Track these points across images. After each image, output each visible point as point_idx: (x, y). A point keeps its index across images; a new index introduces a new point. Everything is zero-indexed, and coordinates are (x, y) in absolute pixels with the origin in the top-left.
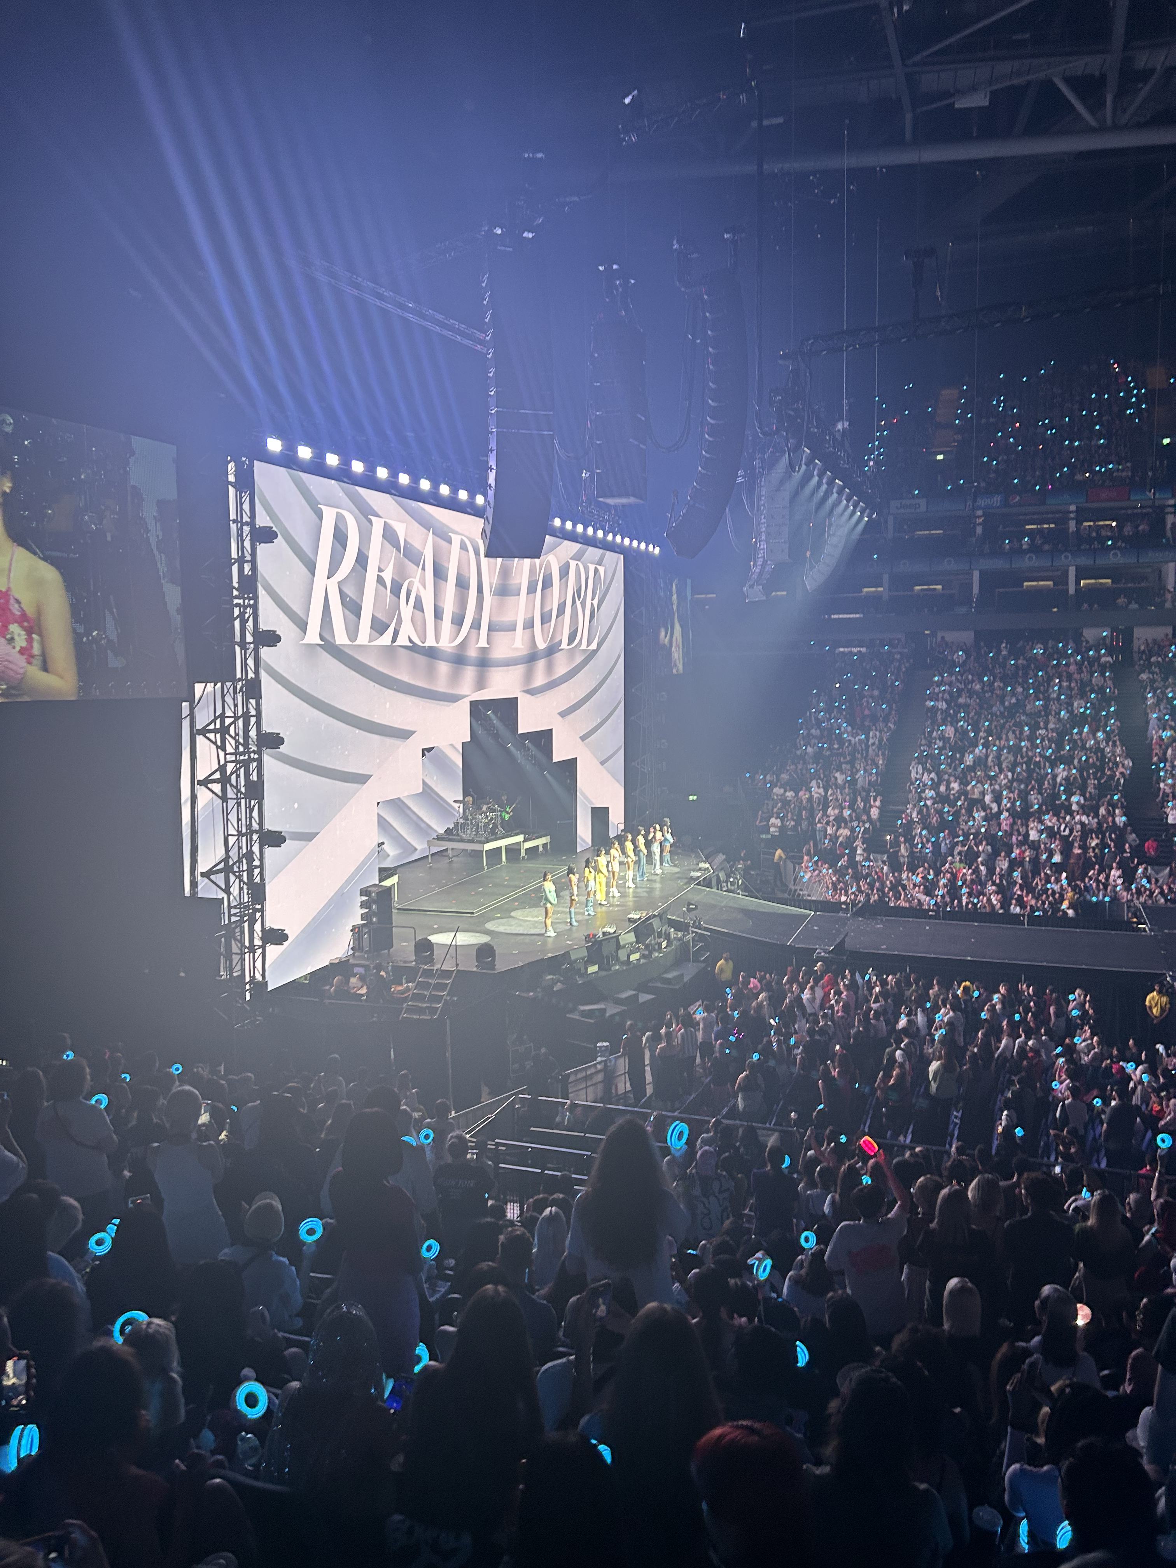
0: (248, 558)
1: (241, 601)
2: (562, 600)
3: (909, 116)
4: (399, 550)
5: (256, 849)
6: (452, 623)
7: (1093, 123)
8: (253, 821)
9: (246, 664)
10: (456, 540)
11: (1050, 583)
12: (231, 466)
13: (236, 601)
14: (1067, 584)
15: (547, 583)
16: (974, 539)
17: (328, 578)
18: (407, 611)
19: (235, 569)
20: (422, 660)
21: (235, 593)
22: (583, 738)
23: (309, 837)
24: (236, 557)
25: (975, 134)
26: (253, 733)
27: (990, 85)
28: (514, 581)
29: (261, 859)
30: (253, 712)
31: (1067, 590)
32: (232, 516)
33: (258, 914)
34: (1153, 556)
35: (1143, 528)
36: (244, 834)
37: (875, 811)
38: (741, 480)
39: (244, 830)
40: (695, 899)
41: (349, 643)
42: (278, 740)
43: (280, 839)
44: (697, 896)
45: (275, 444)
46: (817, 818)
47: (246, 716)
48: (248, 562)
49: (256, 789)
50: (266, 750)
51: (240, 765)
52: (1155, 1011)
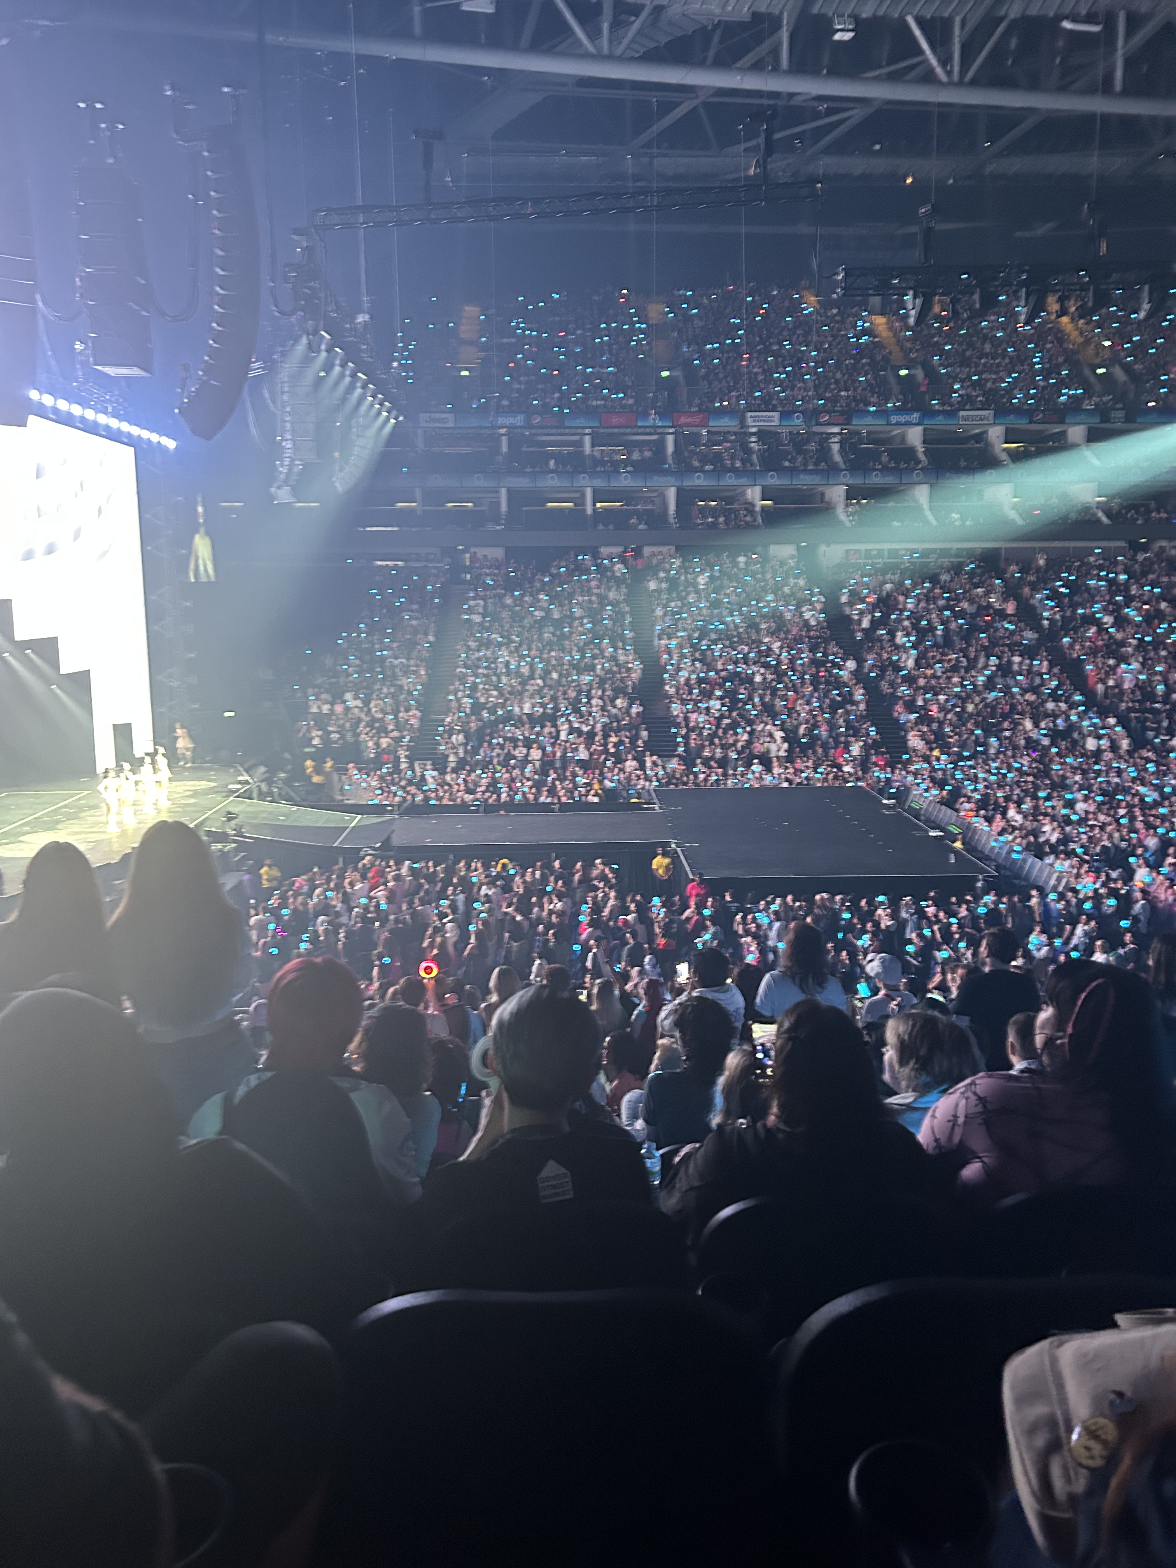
3: (417, 9)
7: (591, 48)
11: (571, 504)
14: (585, 505)
16: (501, 457)
25: (482, 42)
31: (586, 511)
34: (657, 481)
35: (648, 454)
37: (415, 721)
38: (260, 372)
40: (236, 810)
44: (238, 807)
46: (360, 729)
52: (659, 872)
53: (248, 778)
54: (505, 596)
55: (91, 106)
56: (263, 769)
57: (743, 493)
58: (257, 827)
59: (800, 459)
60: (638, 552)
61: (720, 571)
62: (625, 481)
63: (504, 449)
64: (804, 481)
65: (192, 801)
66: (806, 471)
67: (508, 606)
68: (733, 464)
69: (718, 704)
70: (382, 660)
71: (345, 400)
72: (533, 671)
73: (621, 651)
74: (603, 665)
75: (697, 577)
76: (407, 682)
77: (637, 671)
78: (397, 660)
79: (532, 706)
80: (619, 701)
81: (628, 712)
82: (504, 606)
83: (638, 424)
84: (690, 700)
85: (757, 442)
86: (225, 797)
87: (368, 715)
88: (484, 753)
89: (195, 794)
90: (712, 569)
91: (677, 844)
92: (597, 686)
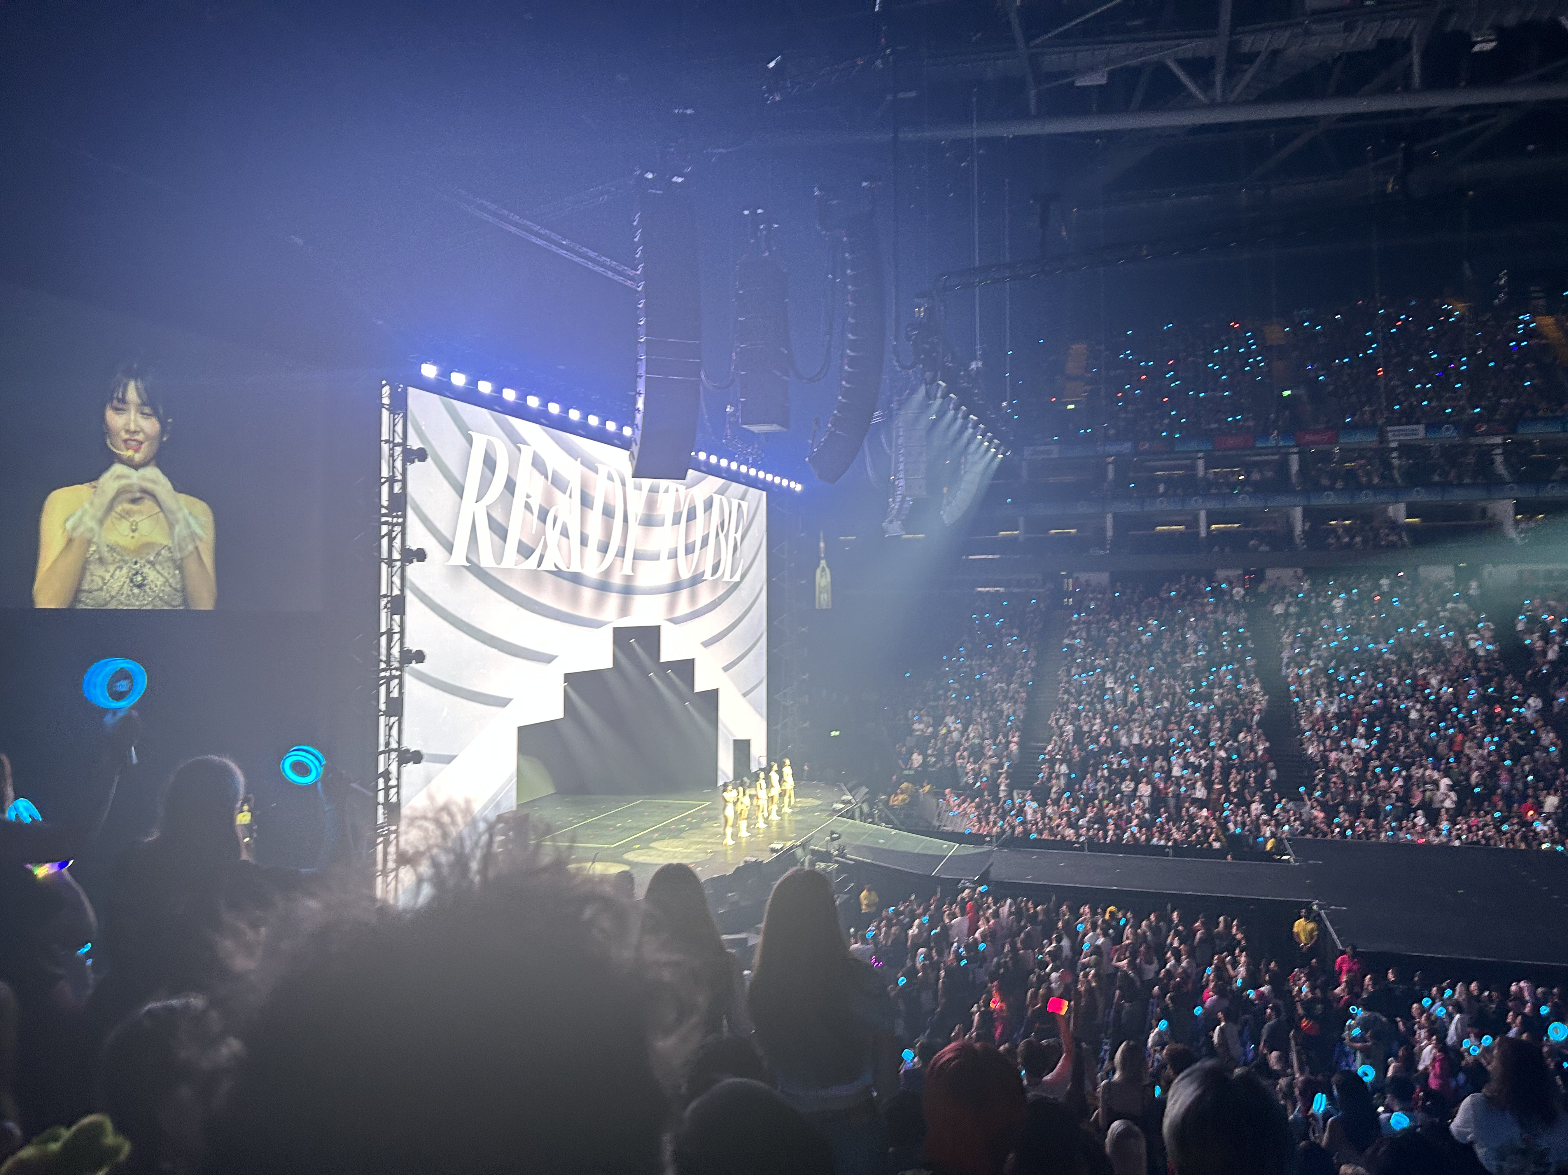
0: (399, 477)
1: (390, 519)
2: (706, 532)
3: (1033, 92)
4: (547, 478)
5: (394, 768)
6: (597, 549)
7: (1204, 100)
8: (391, 739)
9: (392, 582)
10: (603, 471)
11: (1182, 527)
12: (386, 390)
13: (384, 519)
14: (1198, 528)
15: (692, 515)
16: (1106, 484)
17: (476, 502)
18: (552, 535)
19: (385, 489)
20: (566, 584)
21: (384, 511)
22: (726, 669)
23: (448, 759)
24: (387, 476)
26: (396, 651)
27: (1107, 66)
28: (659, 513)
29: (398, 779)
30: (397, 629)
31: (1199, 533)
32: (385, 436)
33: (393, 836)
34: (1280, 501)
35: (1269, 474)
36: (382, 753)
37: (1014, 747)
38: (879, 420)
39: (382, 748)
40: (839, 830)
41: (494, 565)
42: (420, 657)
43: (417, 757)
44: (841, 827)
45: (429, 371)
46: (958, 754)
47: (390, 633)
48: (398, 481)
49: (396, 707)
50: (407, 668)
51: (381, 682)
52: (1303, 938)
53: (850, 797)
54: (1109, 621)
55: (753, 213)
56: (864, 790)
57: (1385, 511)
58: (858, 849)
59: (1453, 474)
60: (1260, 577)
61: (1358, 594)
62: (1243, 502)
63: (1111, 475)
64: (1458, 497)
65: (800, 818)
66: (1460, 485)
67: (1113, 630)
68: (1370, 481)
69: (1363, 743)
70: (981, 684)
71: (955, 440)
72: (1141, 699)
73: (1243, 680)
74: (1221, 695)
75: (1331, 601)
76: (1006, 706)
77: (1262, 702)
78: (996, 684)
79: (1141, 736)
80: (1241, 735)
81: (1252, 747)
82: (1109, 632)
83: (1259, 445)
84: (1328, 737)
85: (1399, 458)
86: (829, 815)
87: (967, 739)
88: (1087, 785)
89: (802, 811)
90: (1349, 592)
91: (1321, 907)
92: (1215, 717)
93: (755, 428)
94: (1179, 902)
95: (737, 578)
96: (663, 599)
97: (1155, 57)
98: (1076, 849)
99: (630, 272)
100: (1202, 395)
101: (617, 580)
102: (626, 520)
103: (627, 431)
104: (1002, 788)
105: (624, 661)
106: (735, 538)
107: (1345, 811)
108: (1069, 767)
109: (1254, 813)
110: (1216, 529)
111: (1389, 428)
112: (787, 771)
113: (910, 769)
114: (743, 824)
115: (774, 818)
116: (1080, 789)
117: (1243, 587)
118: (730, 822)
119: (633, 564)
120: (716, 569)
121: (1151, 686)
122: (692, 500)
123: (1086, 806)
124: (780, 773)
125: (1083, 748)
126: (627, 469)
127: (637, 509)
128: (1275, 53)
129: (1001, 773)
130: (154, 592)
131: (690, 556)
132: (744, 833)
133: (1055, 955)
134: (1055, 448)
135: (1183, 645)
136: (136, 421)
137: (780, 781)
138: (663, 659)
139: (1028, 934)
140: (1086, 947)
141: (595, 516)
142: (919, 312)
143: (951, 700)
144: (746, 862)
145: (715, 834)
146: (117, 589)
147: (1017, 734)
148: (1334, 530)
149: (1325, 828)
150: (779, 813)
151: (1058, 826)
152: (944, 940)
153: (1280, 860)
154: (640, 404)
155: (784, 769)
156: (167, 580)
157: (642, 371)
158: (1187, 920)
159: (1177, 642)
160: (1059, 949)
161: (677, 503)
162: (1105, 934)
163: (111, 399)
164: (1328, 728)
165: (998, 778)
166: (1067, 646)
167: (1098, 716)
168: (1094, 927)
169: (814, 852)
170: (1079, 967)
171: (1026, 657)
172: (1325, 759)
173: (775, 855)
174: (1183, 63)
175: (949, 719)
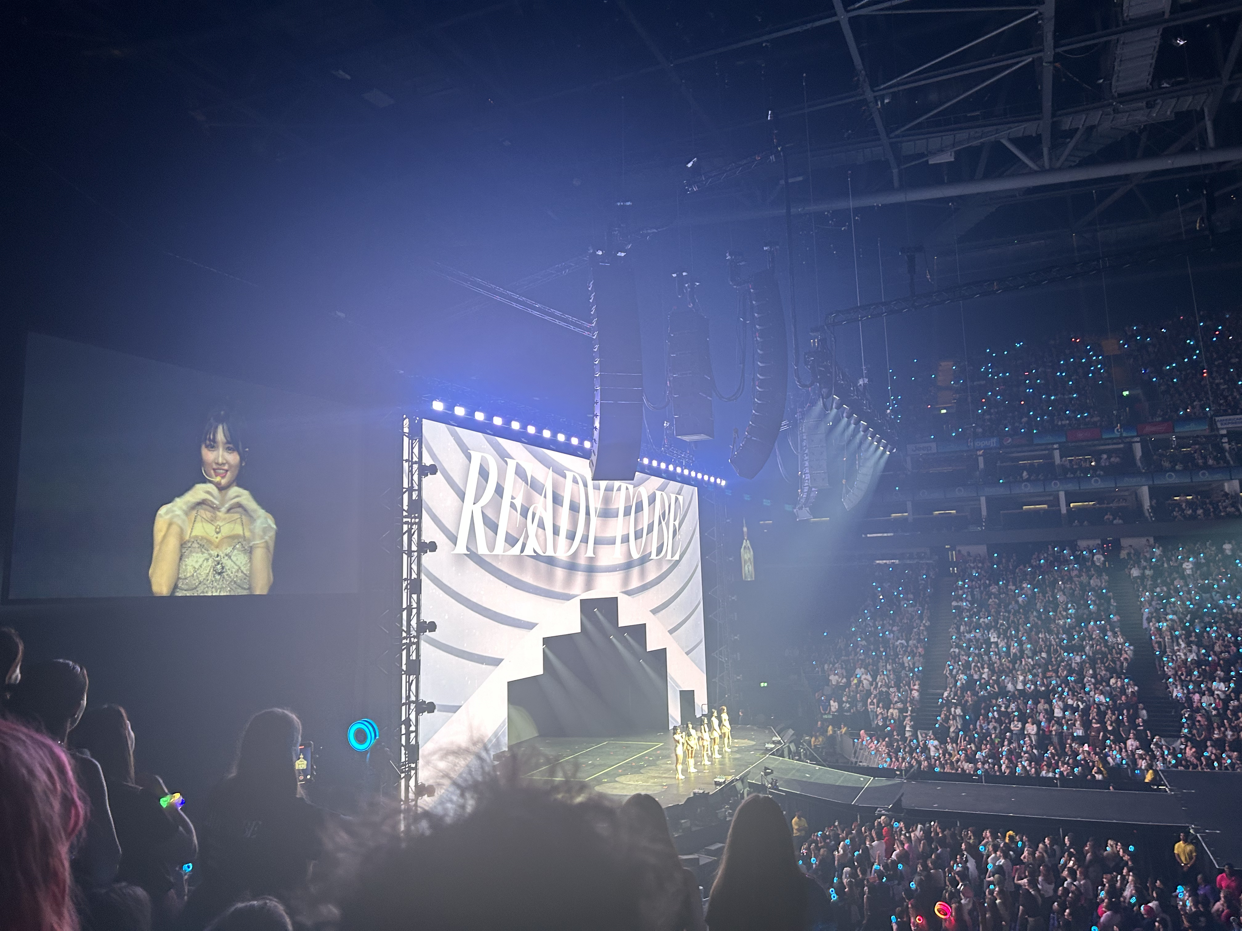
0: (416, 487)
1: (409, 520)
2: (651, 521)
3: (895, 171)
4: (527, 483)
5: (413, 717)
6: (567, 538)
7: (1036, 168)
8: (411, 693)
9: (411, 568)
10: (570, 476)
11: (1045, 506)
12: (406, 422)
13: (405, 520)
14: (1059, 506)
15: (639, 507)
16: (978, 473)
17: (474, 504)
18: (532, 528)
19: (406, 496)
20: (542, 565)
21: (405, 514)
22: (671, 632)
23: (454, 709)
24: (407, 487)
25: (946, 181)
26: (414, 623)
27: (954, 147)
28: (614, 506)
29: (417, 726)
30: (415, 605)
31: (1060, 510)
32: (406, 457)
33: (413, 772)
34: (1128, 482)
35: (1117, 460)
36: (404, 704)
37: (915, 694)
38: (786, 427)
39: (404, 701)
40: (771, 766)
41: (488, 553)
42: (432, 627)
43: (431, 708)
44: (773, 763)
45: (438, 406)
46: (869, 701)
47: (409, 608)
48: (415, 490)
49: (414, 668)
50: (422, 637)
51: (403, 647)
52: (1183, 859)
53: (779, 739)
54: (990, 585)
55: (680, 275)
56: (791, 732)
57: (1222, 486)
58: (788, 783)
60: (1117, 546)
61: (1205, 558)
62: (1096, 484)
63: (981, 465)
65: (738, 756)
67: (992, 594)
68: (1205, 463)
69: (1222, 686)
70: (885, 642)
71: (850, 442)
72: (1022, 651)
73: (1109, 633)
74: (1092, 646)
75: (1182, 564)
76: (907, 660)
77: (1129, 650)
78: (897, 641)
79: (1025, 683)
80: (1112, 681)
81: (1123, 690)
82: (990, 594)
83: (1105, 436)
84: (1191, 681)
85: (1229, 442)
86: (762, 754)
87: (876, 688)
88: (981, 726)
89: (740, 750)
90: (1196, 557)
91: (1196, 831)
92: (1087, 665)
93: (687, 438)
94: (1070, 827)
95: (677, 557)
96: (617, 576)
97: (992, 138)
98: (974, 780)
99: (588, 325)
100: (1053, 398)
101: (582, 561)
102: (588, 513)
103: (587, 444)
104: (908, 729)
105: (589, 626)
106: (674, 525)
107: (1211, 746)
108: (962, 710)
109: (1130, 748)
110: (1074, 507)
111: (1217, 419)
112: (725, 716)
113: (829, 713)
114: (691, 762)
115: (717, 756)
116: (975, 728)
117: (1103, 555)
118: (680, 760)
119: (594, 548)
120: (659, 550)
121: (1029, 640)
122: (639, 496)
123: (981, 743)
124: (719, 718)
125: (975, 694)
126: (588, 474)
127: (596, 504)
128: (1092, 128)
129: (907, 716)
130: (230, 577)
131: (639, 540)
132: (692, 770)
133: (964, 875)
134: (934, 445)
135: (1055, 605)
136: (223, 456)
137: (719, 725)
138: (621, 625)
139: (938, 857)
140: (990, 867)
141: (565, 511)
142: (814, 342)
143: (860, 655)
144: (694, 793)
145: (668, 770)
146: (204, 576)
147: (917, 683)
148: (1178, 504)
149: (1195, 761)
150: (720, 752)
151: (958, 761)
152: (866, 860)
153: (1159, 790)
154: (597, 424)
155: (722, 715)
156: (240, 568)
157: (598, 398)
158: (1078, 844)
159: (1049, 601)
160: (965, 868)
161: (628, 499)
162: (1006, 856)
163: (206, 439)
164: (1190, 673)
165: (904, 720)
166: (956, 608)
167: (986, 666)
168: (996, 848)
169: (751, 785)
170: (985, 885)
171: (921, 617)
172: (1189, 700)
173: (719, 788)
174: (1015, 141)
175: (859, 672)
